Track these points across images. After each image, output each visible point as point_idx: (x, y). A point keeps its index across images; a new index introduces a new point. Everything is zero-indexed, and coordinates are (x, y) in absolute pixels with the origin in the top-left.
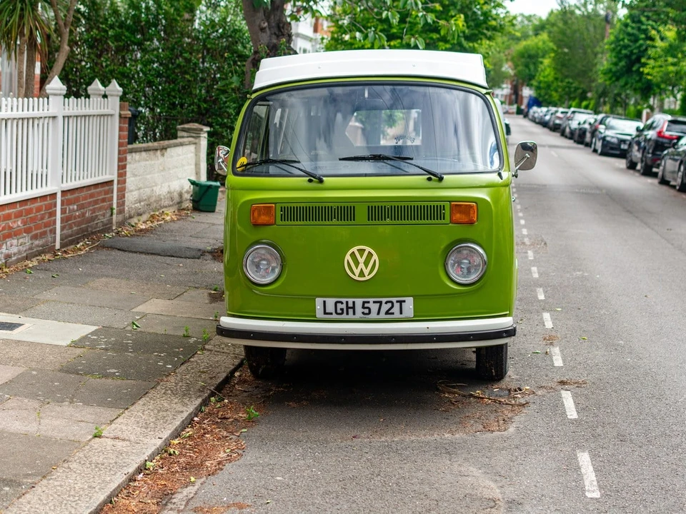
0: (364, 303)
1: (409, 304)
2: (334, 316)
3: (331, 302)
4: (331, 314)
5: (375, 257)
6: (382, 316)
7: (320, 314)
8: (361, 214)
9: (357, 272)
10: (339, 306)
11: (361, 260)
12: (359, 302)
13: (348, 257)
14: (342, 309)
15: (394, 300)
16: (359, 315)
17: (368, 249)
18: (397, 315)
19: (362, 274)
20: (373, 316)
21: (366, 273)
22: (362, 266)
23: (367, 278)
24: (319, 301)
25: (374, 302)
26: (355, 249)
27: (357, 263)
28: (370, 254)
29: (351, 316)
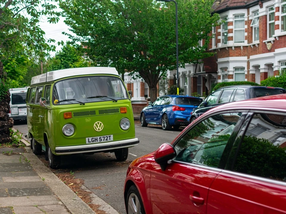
0: (100, 138)
1: (112, 136)
2: (92, 143)
3: (90, 139)
4: (91, 142)
5: (102, 124)
6: (105, 141)
7: (87, 142)
8: (97, 112)
9: (98, 129)
10: (93, 139)
11: (99, 125)
12: (98, 138)
13: (95, 125)
14: (94, 140)
15: (108, 136)
16: (99, 141)
17: (100, 122)
18: (109, 140)
19: (99, 129)
20: (103, 141)
21: (100, 129)
22: (99, 127)
23: (100, 130)
24: (87, 139)
25: (103, 137)
26: (96, 123)
27: (97, 126)
28: (101, 124)
29: (96, 142)
